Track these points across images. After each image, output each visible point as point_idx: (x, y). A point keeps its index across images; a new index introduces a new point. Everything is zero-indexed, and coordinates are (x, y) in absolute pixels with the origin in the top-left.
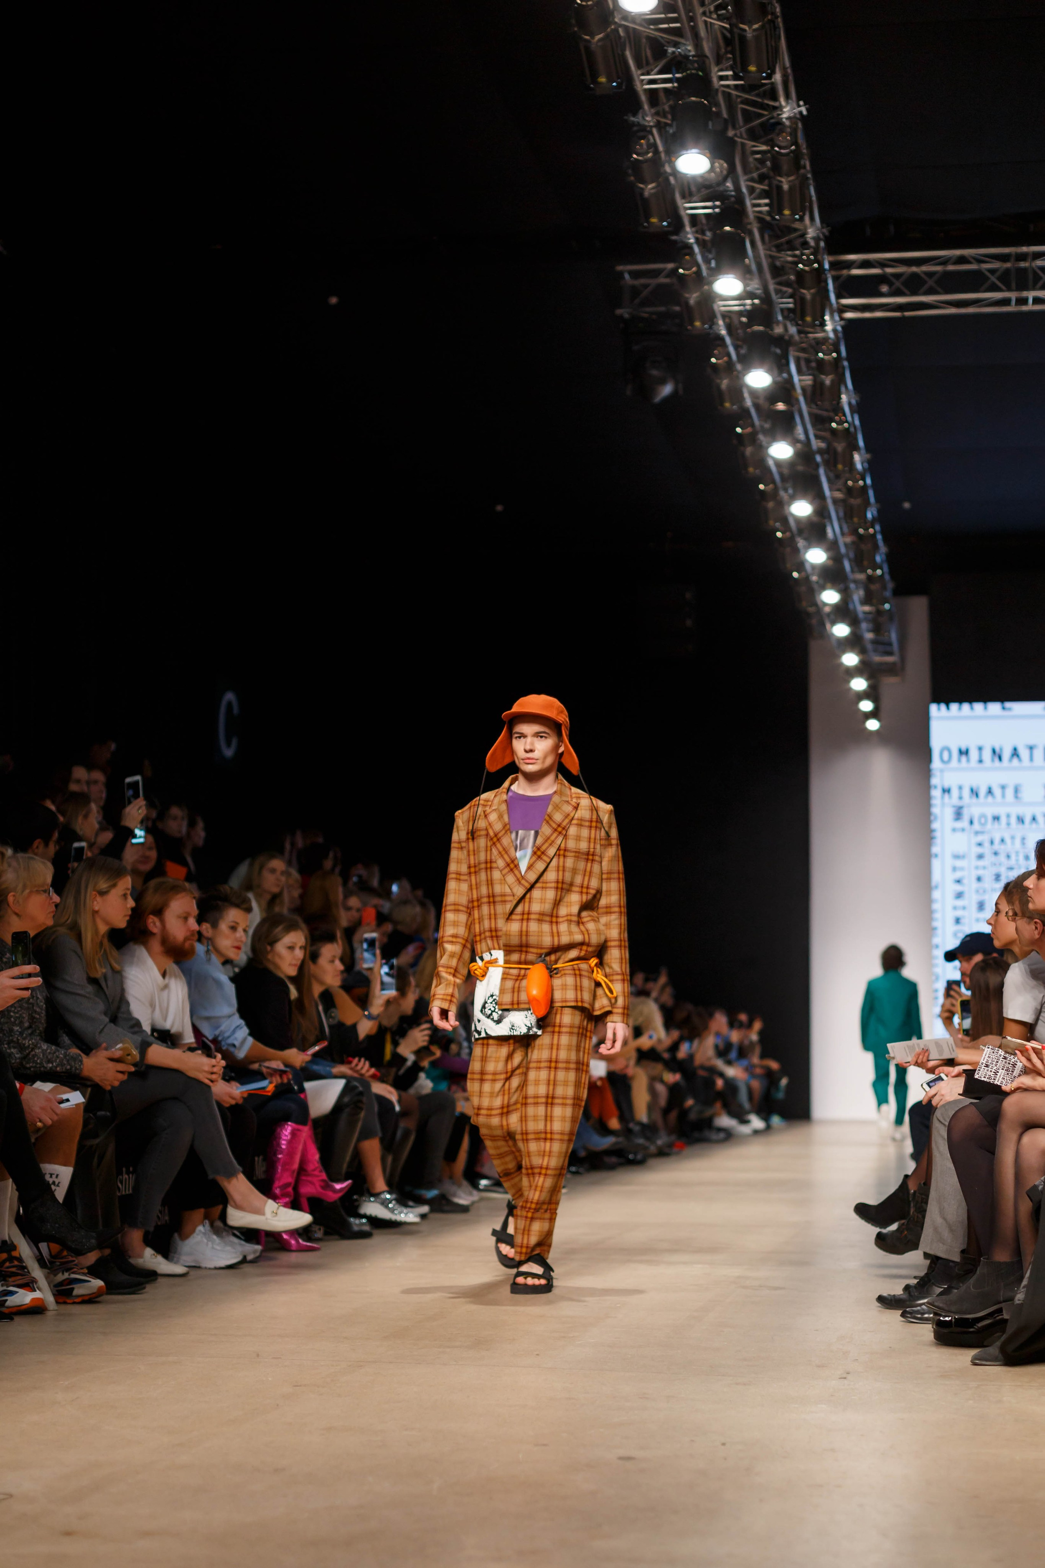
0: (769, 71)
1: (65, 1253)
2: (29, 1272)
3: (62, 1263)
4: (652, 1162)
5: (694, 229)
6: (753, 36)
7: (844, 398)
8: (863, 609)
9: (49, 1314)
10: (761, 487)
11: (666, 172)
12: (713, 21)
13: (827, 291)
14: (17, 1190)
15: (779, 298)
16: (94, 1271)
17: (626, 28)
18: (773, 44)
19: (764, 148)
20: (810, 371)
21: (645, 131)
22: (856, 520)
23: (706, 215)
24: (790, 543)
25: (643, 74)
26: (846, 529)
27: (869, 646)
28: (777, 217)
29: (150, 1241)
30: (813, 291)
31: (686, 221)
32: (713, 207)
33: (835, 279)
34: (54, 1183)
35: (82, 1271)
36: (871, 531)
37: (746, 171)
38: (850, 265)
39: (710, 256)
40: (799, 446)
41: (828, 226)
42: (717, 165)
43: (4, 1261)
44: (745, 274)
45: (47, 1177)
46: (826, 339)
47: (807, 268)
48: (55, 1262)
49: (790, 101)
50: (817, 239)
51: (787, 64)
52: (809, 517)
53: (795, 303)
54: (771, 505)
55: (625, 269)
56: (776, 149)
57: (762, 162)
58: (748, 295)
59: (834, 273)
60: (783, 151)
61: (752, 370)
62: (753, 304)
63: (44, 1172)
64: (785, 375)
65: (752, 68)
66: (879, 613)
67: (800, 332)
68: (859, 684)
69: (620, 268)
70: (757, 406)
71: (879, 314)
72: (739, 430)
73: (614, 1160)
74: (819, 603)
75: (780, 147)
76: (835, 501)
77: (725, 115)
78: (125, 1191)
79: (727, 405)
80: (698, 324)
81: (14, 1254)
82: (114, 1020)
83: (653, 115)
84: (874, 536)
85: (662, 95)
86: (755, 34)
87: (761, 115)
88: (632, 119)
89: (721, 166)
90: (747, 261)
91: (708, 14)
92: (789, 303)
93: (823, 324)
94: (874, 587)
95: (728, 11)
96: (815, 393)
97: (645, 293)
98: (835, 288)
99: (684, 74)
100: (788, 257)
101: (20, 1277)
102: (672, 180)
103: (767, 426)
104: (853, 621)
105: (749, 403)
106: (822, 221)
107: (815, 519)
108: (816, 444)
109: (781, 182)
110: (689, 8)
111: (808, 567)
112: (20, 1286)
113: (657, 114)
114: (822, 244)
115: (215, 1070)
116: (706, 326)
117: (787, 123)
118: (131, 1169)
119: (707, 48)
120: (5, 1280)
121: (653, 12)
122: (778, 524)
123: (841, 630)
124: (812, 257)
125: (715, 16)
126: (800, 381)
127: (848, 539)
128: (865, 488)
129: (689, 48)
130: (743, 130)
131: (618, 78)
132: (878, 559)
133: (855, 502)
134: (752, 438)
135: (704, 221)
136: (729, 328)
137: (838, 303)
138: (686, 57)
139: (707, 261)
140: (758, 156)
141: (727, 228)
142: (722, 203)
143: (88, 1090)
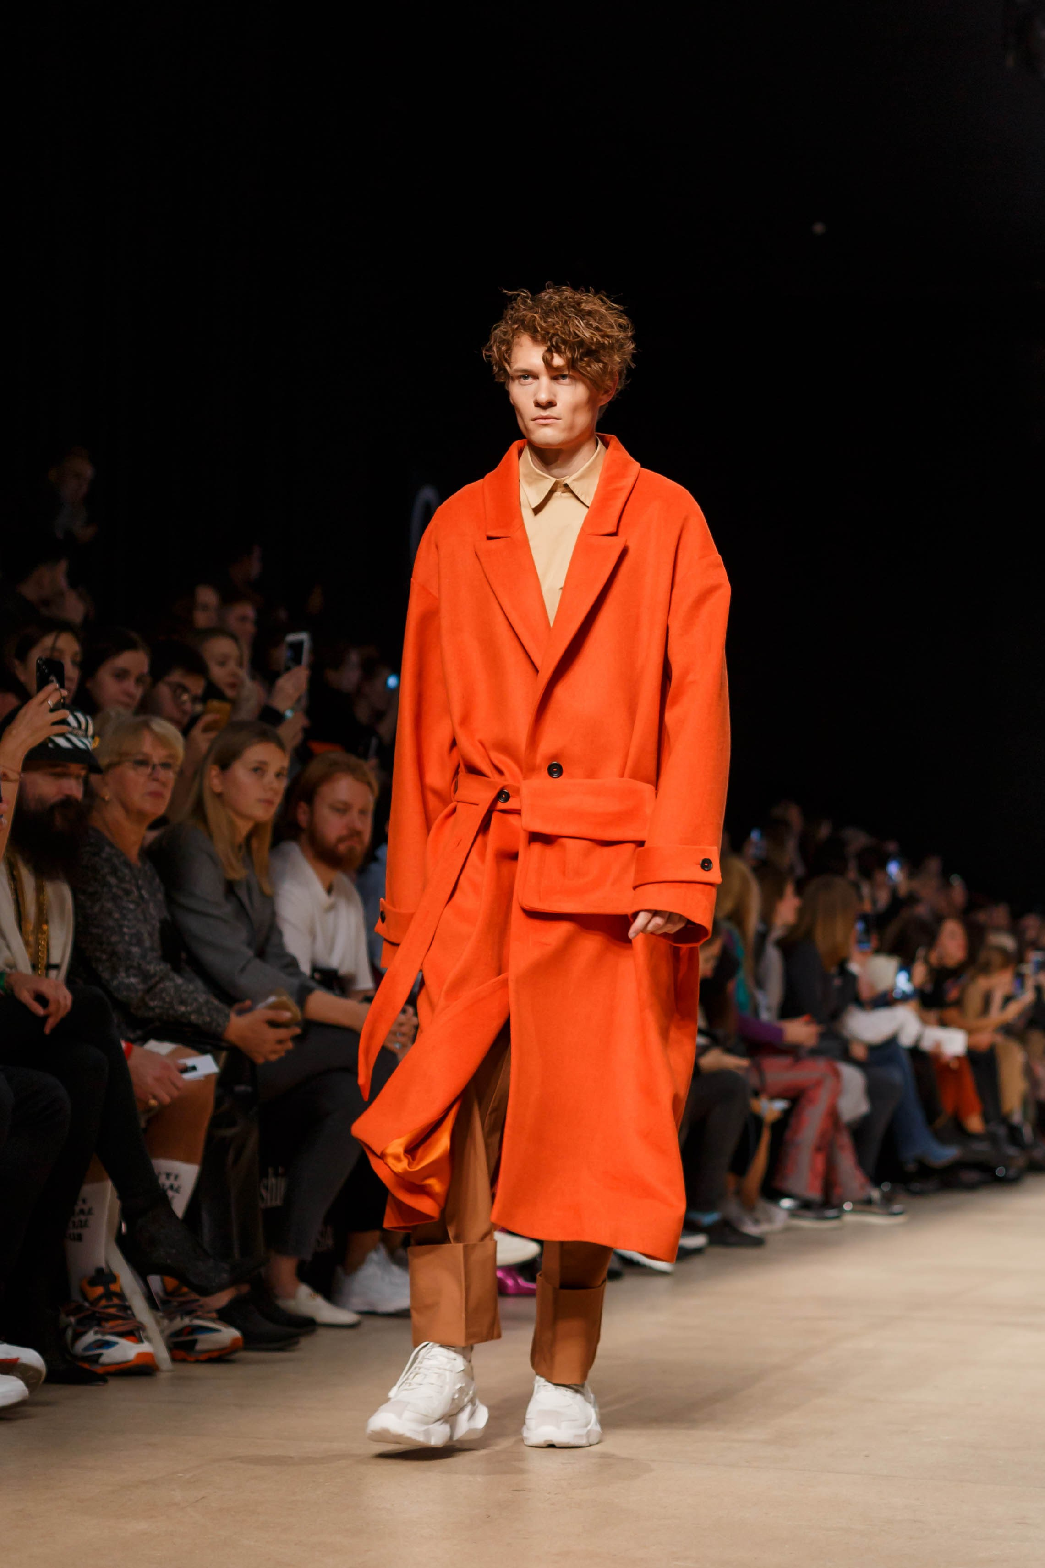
1: (185, 1289)
2: (133, 1315)
3: (182, 1304)
9: (162, 1376)
14: (121, 1197)
16: (226, 1316)
29: (305, 1275)
34: (171, 1187)
35: (210, 1315)
43: (100, 1298)
45: (163, 1180)
48: (170, 1302)
63: (156, 1171)
73: (972, 1176)
78: (271, 1200)
81: (114, 1287)
82: (261, 954)
101: (120, 1322)
112: (121, 1335)
115: (404, 1029)
118: (280, 1170)
120: (99, 1325)
143: (224, 1055)
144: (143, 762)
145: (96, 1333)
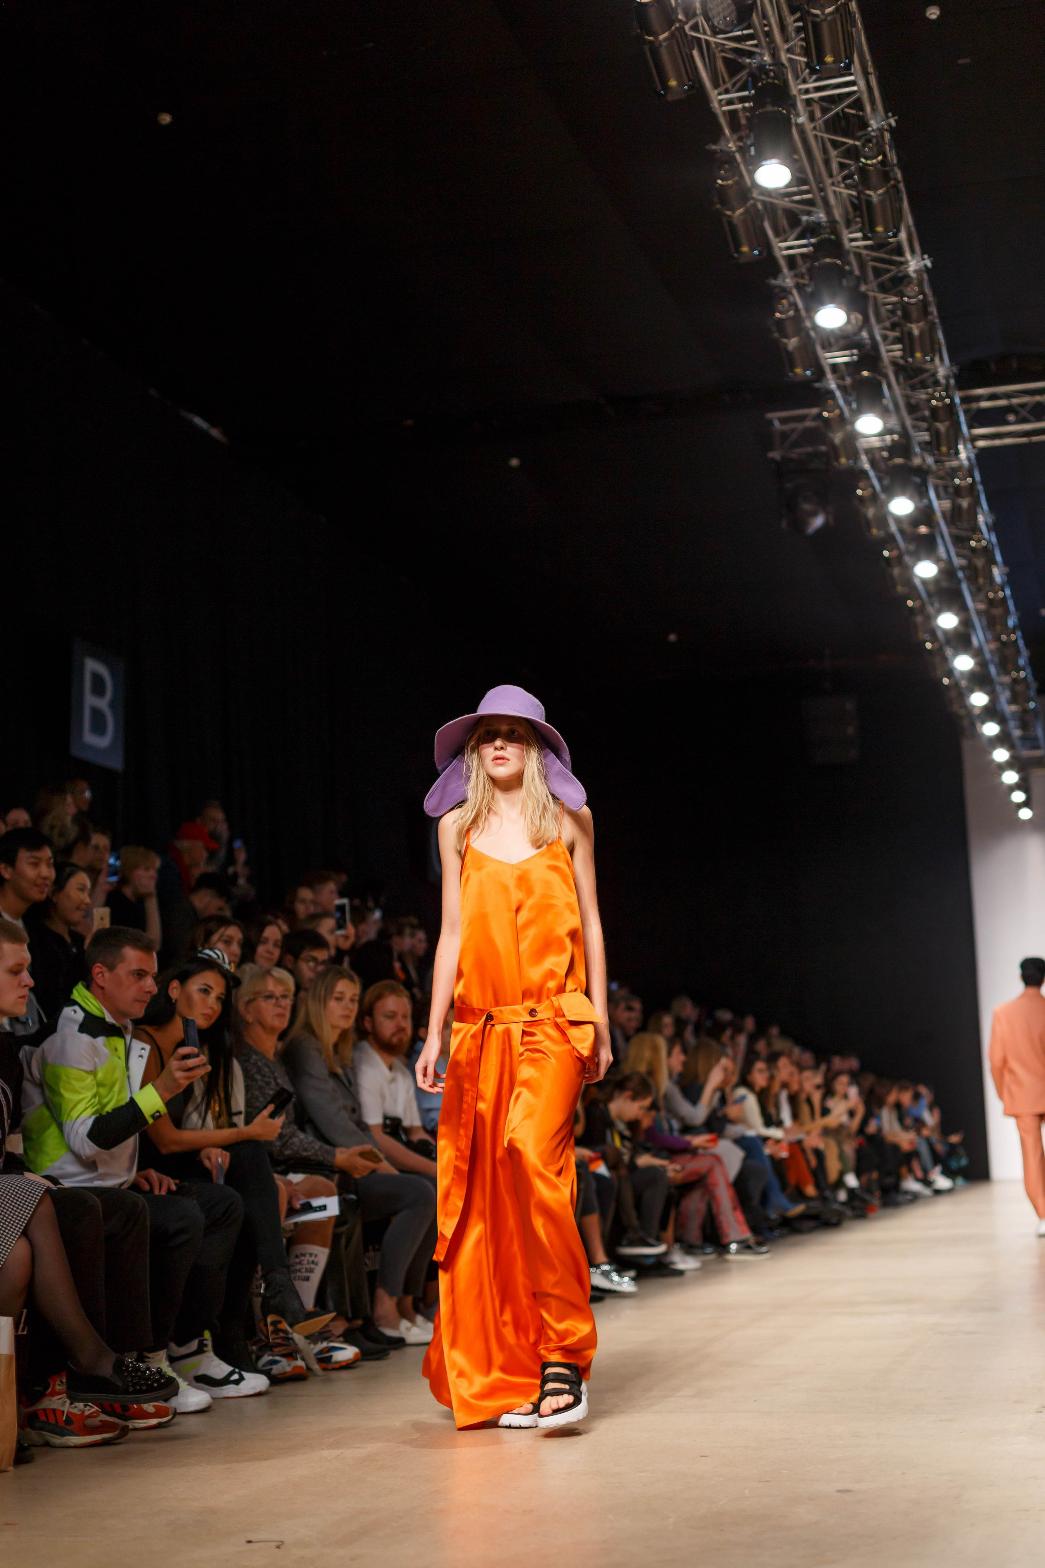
0: (895, 230)
3: (321, 1334)
4: (846, 1224)
5: (835, 375)
6: (879, 199)
7: (981, 518)
8: (1010, 709)
9: (314, 1378)
10: (910, 603)
11: (806, 327)
12: (842, 190)
13: (958, 424)
15: (915, 432)
17: (764, 203)
18: (897, 206)
19: (894, 299)
20: (948, 496)
21: (785, 292)
22: (998, 628)
23: (846, 364)
24: (939, 652)
25: (781, 242)
26: (990, 637)
27: (1018, 743)
28: (910, 360)
30: (947, 423)
31: (828, 370)
32: (852, 355)
33: (966, 412)
34: (312, 1262)
35: (337, 1340)
36: (1013, 637)
37: (879, 320)
38: (979, 398)
39: (851, 398)
40: (943, 565)
41: (957, 364)
42: (853, 317)
44: (884, 413)
46: (960, 468)
47: (940, 404)
49: (915, 255)
50: (947, 378)
51: (911, 221)
52: (955, 629)
53: (931, 436)
54: (919, 619)
55: (775, 416)
56: (906, 299)
57: (893, 312)
58: (887, 431)
59: (965, 406)
60: (912, 301)
61: (895, 498)
62: (893, 440)
64: (925, 501)
65: (880, 229)
66: (1025, 711)
67: (936, 462)
68: (1010, 777)
69: (769, 416)
70: (902, 532)
71: (1008, 441)
72: (886, 553)
74: (968, 705)
75: (909, 298)
76: (979, 613)
77: (857, 272)
79: (875, 531)
80: (843, 460)
81: (280, 1326)
83: (792, 278)
84: (1016, 640)
85: (799, 261)
86: (880, 198)
87: (889, 271)
88: (774, 282)
89: (856, 319)
90: (885, 401)
91: (837, 184)
92: (925, 436)
93: (957, 453)
94: (1020, 688)
95: (854, 179)
96: (954, 516)
97: (794, 436)
98: (966, 419)
99: (819, 238)
100: (922, 395)
101: (284, 1348)
102: (812, 334)
103: (912, 547)
104: (1001, 720)
105: (893, 528)
106: (952, 360)
107: (962, 629)
108: (958, 562)
109: (911, 328)
110: (819, 180)
111: (957, 674)
112: (283, 1356)
113: (796, 276)
114: (952, 382)
116: (851, 462)
117: (913, 275)
118: (377, 1247)
119: (837, 214)
120: (271, 1350)
121: (787, 186)
122: (927, 636)
123: (991, 729)
124: (944, 394)
125: (842, 185)
126: (940, 505)
127: (993, 646)
128: (1004, 599)
129: (822, 216)
130: (874, 285)
131: (760, 246)
132: (1022, 662)
133: (997, 612)
134: (899, 560)
135: (843, 368)
136: (873, 463)
137: (969, 432)
138: (818, 224)
139: (848, 404)
140: (889, 307)
141: (865, 373)
142: (859, 351)
143: (337, 1177)
144: (270, 996)
145: (269, 1355)
